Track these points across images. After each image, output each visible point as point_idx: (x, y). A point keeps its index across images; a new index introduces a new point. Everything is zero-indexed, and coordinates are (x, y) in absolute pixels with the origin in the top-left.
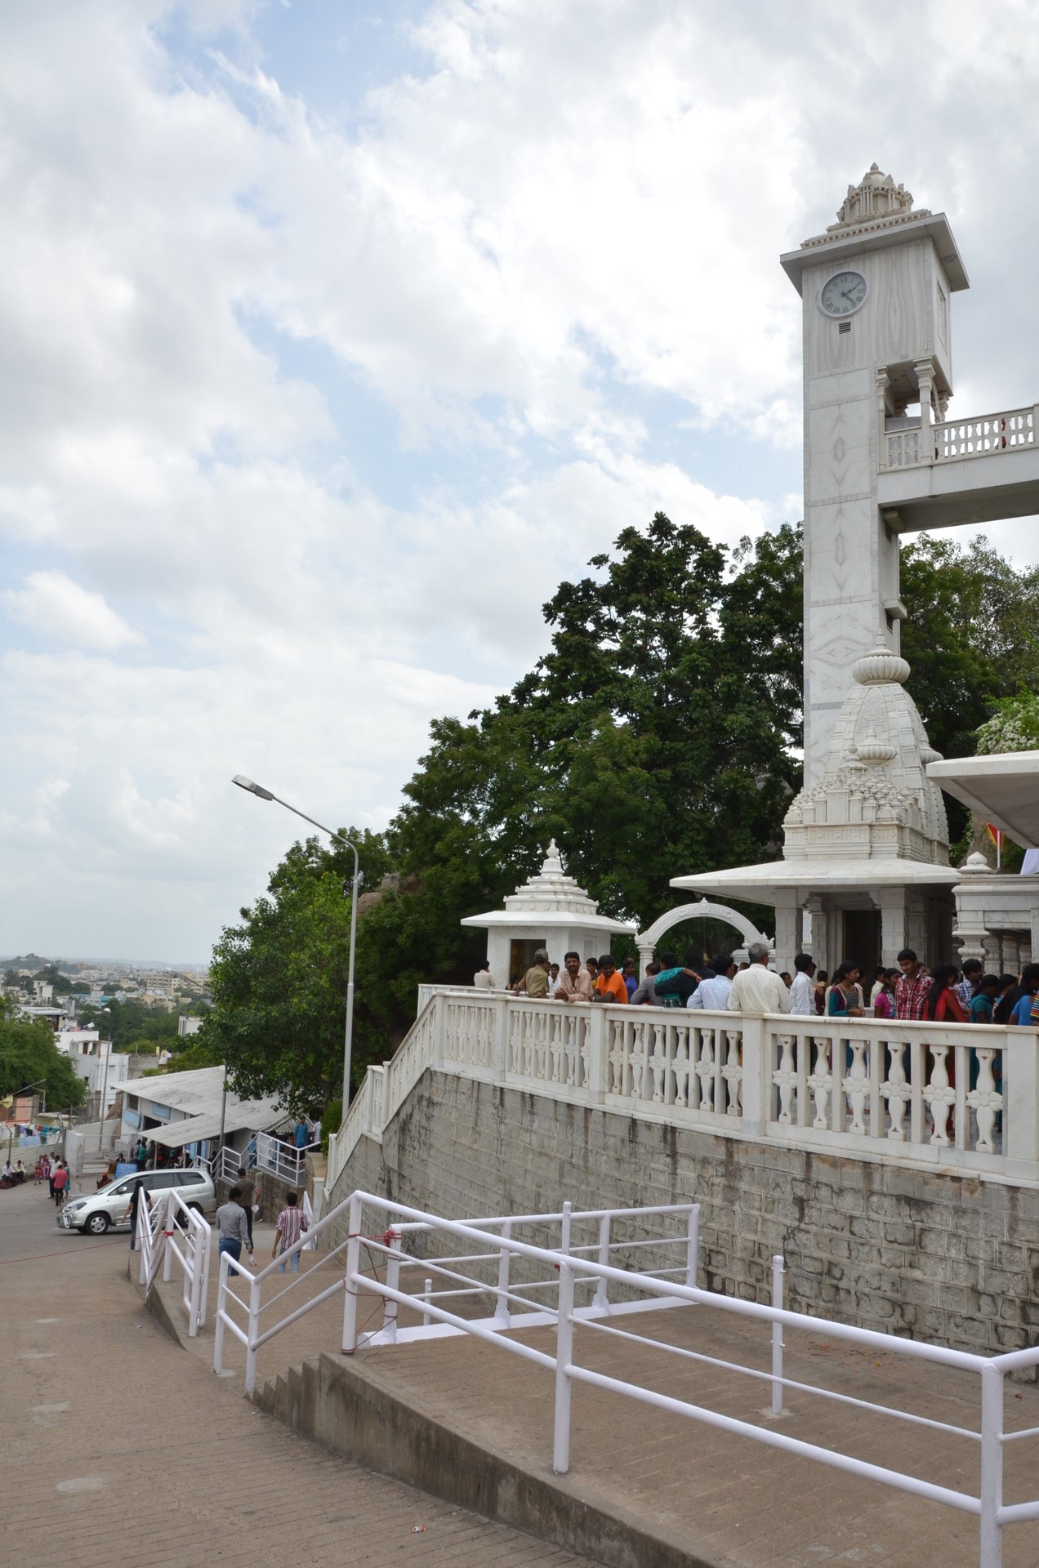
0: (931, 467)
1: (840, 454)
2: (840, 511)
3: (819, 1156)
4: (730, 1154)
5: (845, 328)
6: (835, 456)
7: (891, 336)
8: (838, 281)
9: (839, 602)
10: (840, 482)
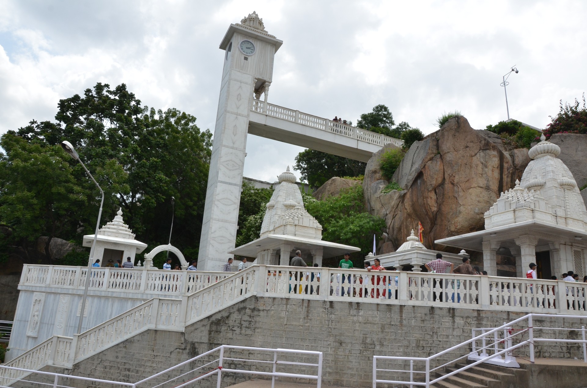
0: (267, 116)
1: (239, 99)
2: (237, 118)
3: (512, 312)
4: (479, 314)
5: (246, 59)
6: (237, 99)
7: (260, 69)
8: (246, 42)
9: (232, 148)
10: (238, 108)
